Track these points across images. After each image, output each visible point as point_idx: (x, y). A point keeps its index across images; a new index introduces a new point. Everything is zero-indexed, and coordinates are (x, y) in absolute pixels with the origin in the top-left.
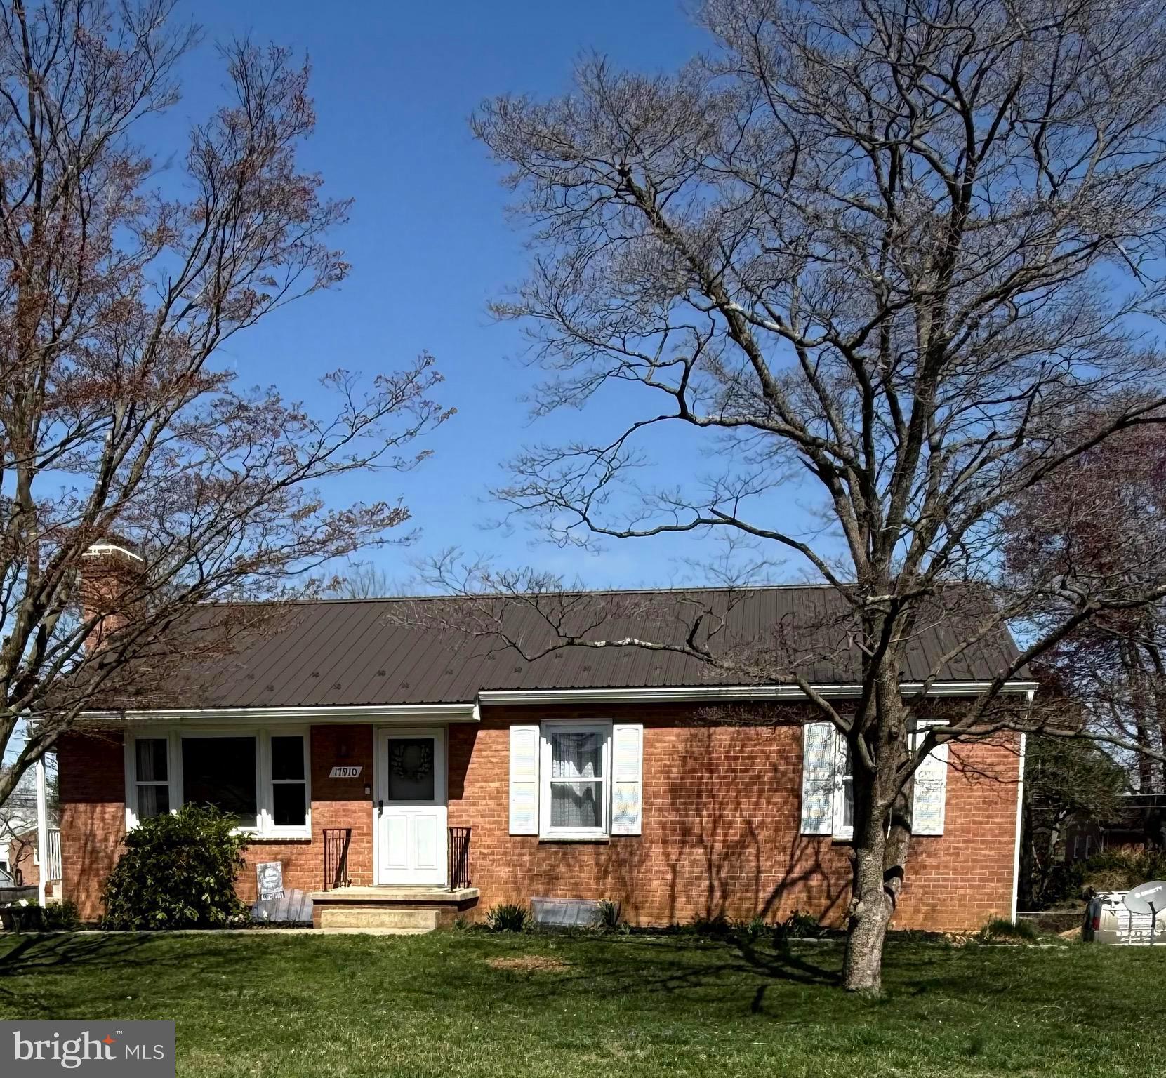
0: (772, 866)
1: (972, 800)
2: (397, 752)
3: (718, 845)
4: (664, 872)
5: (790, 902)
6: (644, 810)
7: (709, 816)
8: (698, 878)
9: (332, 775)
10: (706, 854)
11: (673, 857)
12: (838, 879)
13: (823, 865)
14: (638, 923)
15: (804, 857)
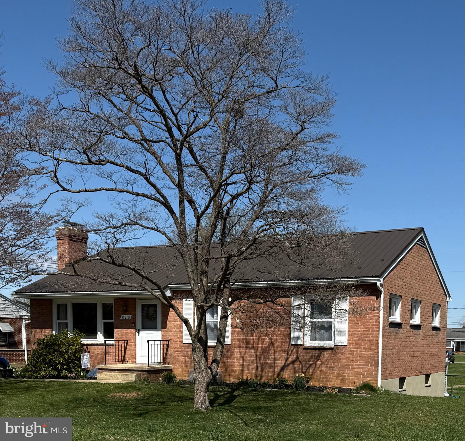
0: (280, 358)
1: (359, 330)
2: (145, 309)
3: (260, 349)
4: (239, 360)
5: (287, 373)
6: (232, 333)
7: (256, 336)
8: (252, 363)
9: (121, 319)
10: (255, 352)
11: (243, 353)
12: (305, 364)
13: (300, 358)
14: (230, 381)
15: (292, 354)
